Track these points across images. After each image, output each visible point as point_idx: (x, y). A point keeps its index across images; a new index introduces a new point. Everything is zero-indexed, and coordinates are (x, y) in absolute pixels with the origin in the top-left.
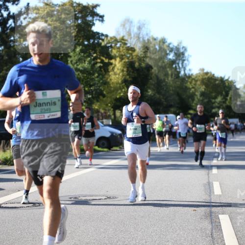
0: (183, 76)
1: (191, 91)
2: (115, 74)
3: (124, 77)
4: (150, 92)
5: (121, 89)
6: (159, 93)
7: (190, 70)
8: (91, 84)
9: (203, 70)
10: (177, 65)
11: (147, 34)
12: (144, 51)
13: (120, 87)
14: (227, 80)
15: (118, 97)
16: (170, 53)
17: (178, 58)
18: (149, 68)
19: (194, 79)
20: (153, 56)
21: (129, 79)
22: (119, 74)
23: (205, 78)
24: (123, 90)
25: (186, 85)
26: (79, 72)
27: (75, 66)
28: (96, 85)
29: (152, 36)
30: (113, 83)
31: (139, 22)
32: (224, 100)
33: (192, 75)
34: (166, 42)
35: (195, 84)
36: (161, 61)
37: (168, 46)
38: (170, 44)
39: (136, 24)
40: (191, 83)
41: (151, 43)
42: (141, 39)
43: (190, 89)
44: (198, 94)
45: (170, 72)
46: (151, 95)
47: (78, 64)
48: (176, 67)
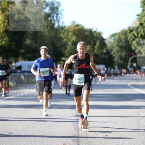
0: (57, 28)
1: (64, 41)
3: (5, 28)
4: (28, 42)
5: (2, 38)
6: (36, 42)
7: (63, 22)
9: (75, 22)
14: (95, 32)
16: (46, 7)
17: (53, 12)
19: (66, 30)
22: (1, 25)
23: (76, 30)
24: (5, 39)
25: (60, 35)
32: (92, 49)
33: (65, 26)
35: (67, 35)
37: (44, 1)
40: (64, 33)
43: (63, 39)
44: (70, 43)
46: (29, 44)
48: (51, 19)
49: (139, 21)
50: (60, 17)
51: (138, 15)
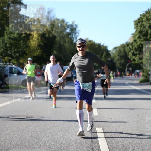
2: (34, 41)
3: (39, 43)
4: (55, 53)
5: (37, 50)
6: (61, 53)
8: (19, 47)
9: (88, 39)
10: (72, 36)
11: (53, 17)
12: (51, 27)
13: (36, 49)
14: (103, 46)
15: (35, 55)
16: (68, 28)
17: (73, 32)
18: (54, 37)
20: (57, 30)
21: (43, 44)
22: (36, 41)
23: (89, 44)
24: (39, 51)
26: (11, 40)
27: (9, 35)
28: (22, 48)
29: (56, 18)
30: (32, 47)
31: (48, 9)
34: (65, 22)
36: (62, 33)
37: (66, 24)
38: (67, 23)
39: (47, 10)
41: (56, 22)
42: (50, 20)
45: (67, 40)
47: (11, 34)
48: (71, 37)
49: (133, 38)
50: (77, 35)
51: (132, 34)
